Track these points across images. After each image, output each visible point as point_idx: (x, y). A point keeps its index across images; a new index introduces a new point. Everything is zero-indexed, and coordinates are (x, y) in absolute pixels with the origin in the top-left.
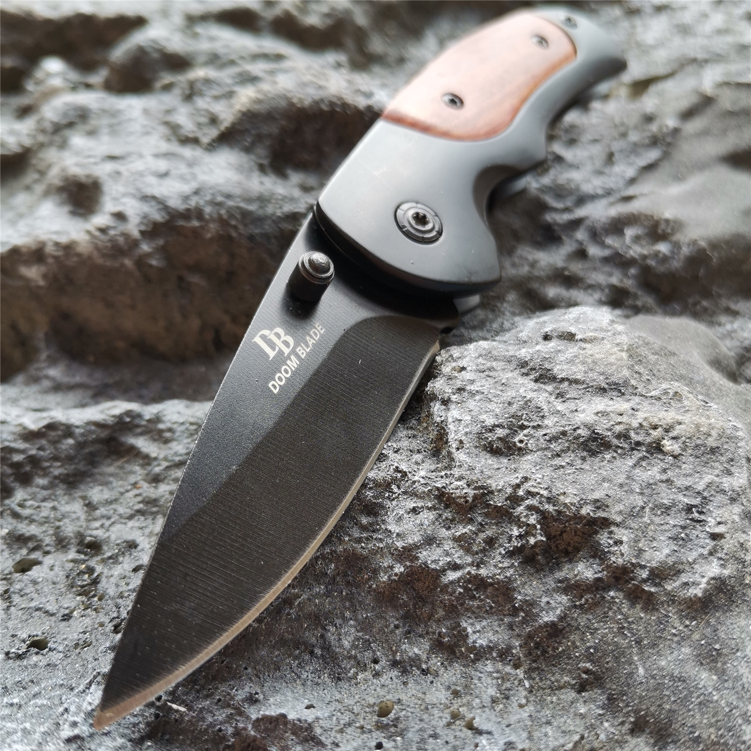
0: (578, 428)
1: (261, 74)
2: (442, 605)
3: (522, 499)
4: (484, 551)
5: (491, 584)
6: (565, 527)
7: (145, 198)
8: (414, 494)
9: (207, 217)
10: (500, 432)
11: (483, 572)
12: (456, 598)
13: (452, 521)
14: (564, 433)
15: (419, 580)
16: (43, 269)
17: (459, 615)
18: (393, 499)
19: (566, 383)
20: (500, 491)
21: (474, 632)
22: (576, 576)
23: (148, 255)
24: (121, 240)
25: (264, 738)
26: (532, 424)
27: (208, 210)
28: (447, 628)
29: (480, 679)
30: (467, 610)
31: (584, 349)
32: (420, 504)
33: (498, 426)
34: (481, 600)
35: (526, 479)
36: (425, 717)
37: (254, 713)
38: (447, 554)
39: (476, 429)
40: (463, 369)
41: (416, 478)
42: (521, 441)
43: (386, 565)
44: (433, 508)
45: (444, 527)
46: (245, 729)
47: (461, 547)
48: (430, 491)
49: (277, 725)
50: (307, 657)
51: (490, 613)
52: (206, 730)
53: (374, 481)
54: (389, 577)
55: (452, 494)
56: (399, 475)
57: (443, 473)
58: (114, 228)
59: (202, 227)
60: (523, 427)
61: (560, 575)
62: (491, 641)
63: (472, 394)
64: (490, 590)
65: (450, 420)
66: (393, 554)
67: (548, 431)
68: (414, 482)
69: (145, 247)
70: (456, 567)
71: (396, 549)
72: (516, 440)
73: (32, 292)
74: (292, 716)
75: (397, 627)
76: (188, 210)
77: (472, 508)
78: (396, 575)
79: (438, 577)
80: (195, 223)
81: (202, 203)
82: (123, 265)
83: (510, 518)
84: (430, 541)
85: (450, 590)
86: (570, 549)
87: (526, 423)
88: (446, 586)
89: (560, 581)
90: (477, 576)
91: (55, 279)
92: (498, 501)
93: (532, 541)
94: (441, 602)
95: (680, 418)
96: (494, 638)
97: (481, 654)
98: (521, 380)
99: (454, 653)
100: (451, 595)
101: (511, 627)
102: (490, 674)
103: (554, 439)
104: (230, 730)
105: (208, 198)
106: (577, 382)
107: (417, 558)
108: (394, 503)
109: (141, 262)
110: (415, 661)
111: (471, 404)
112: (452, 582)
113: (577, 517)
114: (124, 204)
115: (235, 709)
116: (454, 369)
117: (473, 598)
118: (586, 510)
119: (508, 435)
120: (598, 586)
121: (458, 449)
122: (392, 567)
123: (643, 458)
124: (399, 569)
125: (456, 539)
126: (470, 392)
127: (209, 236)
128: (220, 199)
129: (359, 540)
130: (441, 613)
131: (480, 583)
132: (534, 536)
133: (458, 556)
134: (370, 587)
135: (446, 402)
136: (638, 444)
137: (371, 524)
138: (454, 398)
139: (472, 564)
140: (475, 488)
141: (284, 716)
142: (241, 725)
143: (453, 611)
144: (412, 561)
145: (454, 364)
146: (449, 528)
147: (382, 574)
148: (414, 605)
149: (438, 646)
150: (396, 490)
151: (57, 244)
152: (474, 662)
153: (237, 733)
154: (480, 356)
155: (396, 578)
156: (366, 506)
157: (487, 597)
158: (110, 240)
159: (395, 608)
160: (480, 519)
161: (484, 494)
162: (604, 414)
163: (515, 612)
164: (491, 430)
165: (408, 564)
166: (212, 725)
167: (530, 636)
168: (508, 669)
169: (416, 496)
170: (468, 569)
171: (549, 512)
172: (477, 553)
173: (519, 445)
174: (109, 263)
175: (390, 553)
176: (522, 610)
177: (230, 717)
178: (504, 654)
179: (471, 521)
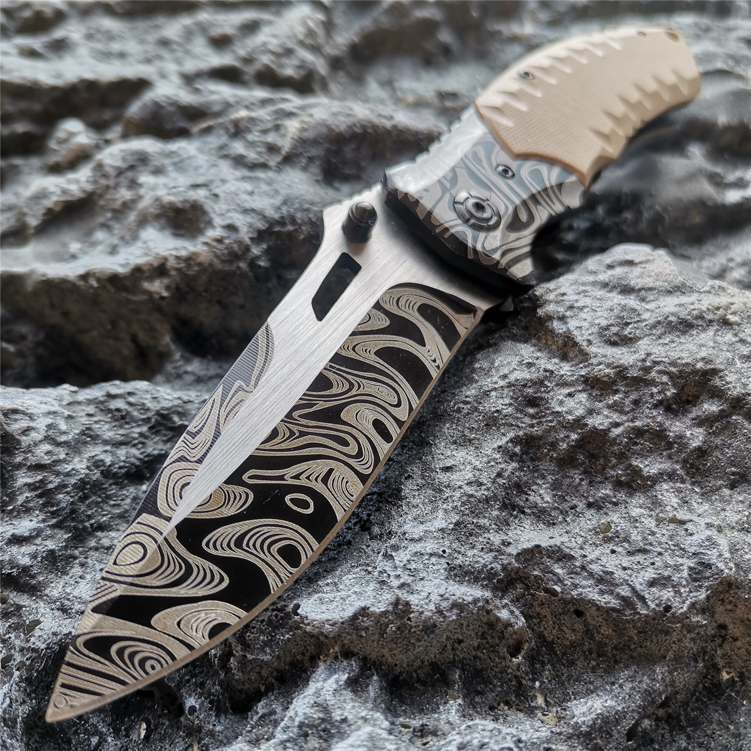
0: (668, 317)
1: (294, 110)
2: (613, 455)
3: (651, 368)
4: (632, 410)
5: (647, 431)
6: (687, 381)
7: (246, 211)
8: (565, 384)
9: (299, 221)
10: (614, 329)
11: (638, 423)
12: (624, 446)
13: (601, 395)
14: (659, 322)
15: (589, 443)
16: (166, 281)
17: (628, 458)
18: (549, 391)
19: (643, 292)
20: (631, 366)
21: (645, 466)
22: (704, 412)
23: (258, 258)
24: (235, 247)
25: (526, 567)
26: (633, 321)
27: (299, 215)
28: (622, 470)
29: (662, 495)
30: (633, 454)
31: (645, 268)
32: (572, 390)
33: (610, 326)
34: (642, 444)
35: (648, 355)
36: (638, 525)
37: (513, 550)
38: (608, 417)
39: (595, 329)
40: (564, 294)
41: (562, 373)
42: (630, 333)
43: (562, 436)
44: (584, 390)
45: (596, 401)
46: (509, 564)
47: (616, 410)
48: (577, 379)
49: (534, 554)
50: (522, 516)
51: (651, 451)
52: (482, 570)
53: (531, 380)
54: (568, 444)
55: (597, 376)
56: (548, 374)
57: (581, 365)
58: (228, 237)
59: (296, 230)
60: (627, 324)
61: (691, 416)
62: (660, 469)
63: (581, 309)
64: (647, 435)
65: (572, 329)
66: (566, 427)
67: (647, 322)
68: (562, 376)
69: (256, 251)
70: (617, 425)
71: (567, 423)
72: (626, 333)
73: (155, 304)
74: (543, 545)
75: (582, 480)
76: (282, 217)
77: (614, 382)
78: (573, 441)
79: (606, 434)
80: (290, 228)
81: (292, 210)
82: (239, 268)
83: (645, 383)
84: (591, 412)
85: (618, 441)
86: (690, 399)
87: (628, 321)
88: (615, 439)
89: (693, 419)
90: (634, 428)
91: (178, 288)
92: (634, 373)
93: (668, 394)
94: (612, 453)
95: (730, 301)
96: (662, 466)
97: (655, 480)
98: (611, 295)
99: (631, 487)
100: (620, 445)
101: (670, 457)
102: (667, 491)
103: (654, 327)
104: (499, 567)
105: (297, 206)
106: (651, 289)
107: (586, 425)
108: (551, 394)
109: (252, 264)
110: (605, 499)
111: (582, 315)
112: (618, 436)
113: (695, 372)
114: (231, 218)
115: (498, 551)
116: (557, 296)
117: (636, 444)
118: (700, 365)
119: (619, 331)
120: (722, 415)
121: (588, 346)
122: (568, 437)
123: (717, 330)
124: (574, 436)
125: (609, 407)
126: (578, 307)
127: (302, 237)
128: (306, 206)
129: (532, 426)
130: (614, 461)
131: (639, 432)
132: (668, 390)
133: (616, 417)
134: (552, 457)
135: (562, 319)
136: (711, 321)
137: (537, 413)
138: (568, 313)
139: (628, 421)
140: (613, 368)
141: (538, 546)
142: (505, 562)
143: (622, 457)
144: (582, 429)
145: (555, 293)
146: (600, 401)
147: (561, 444)
148: (589, 462)
149: (618, 484)
150: (549, 384)
151: (177, 258)
152: (651, 487)
153: (504, 568)
154: (572, 284)
155: (573, 443)
156: (529, 401)
157: (646, 441)
158: (226, 248)
159: (575, 467)
160: (623, 389)
161: (621, 372)
162: (680, 305)
163: (670, 445)
164: (607, 328)
165: (580, 431)
166: (485, 566)
167: (685, 461)
168: (678, 485)
169: (567, 385)
170: (626, 424)
171: (673, 373)
172: (628, 412)
173: (630, 336)
174: (227, 268)
175: (563, 427)
176: (675, 443)
177: (495, 558)
178: (671, 476)
179: (616, 392)
